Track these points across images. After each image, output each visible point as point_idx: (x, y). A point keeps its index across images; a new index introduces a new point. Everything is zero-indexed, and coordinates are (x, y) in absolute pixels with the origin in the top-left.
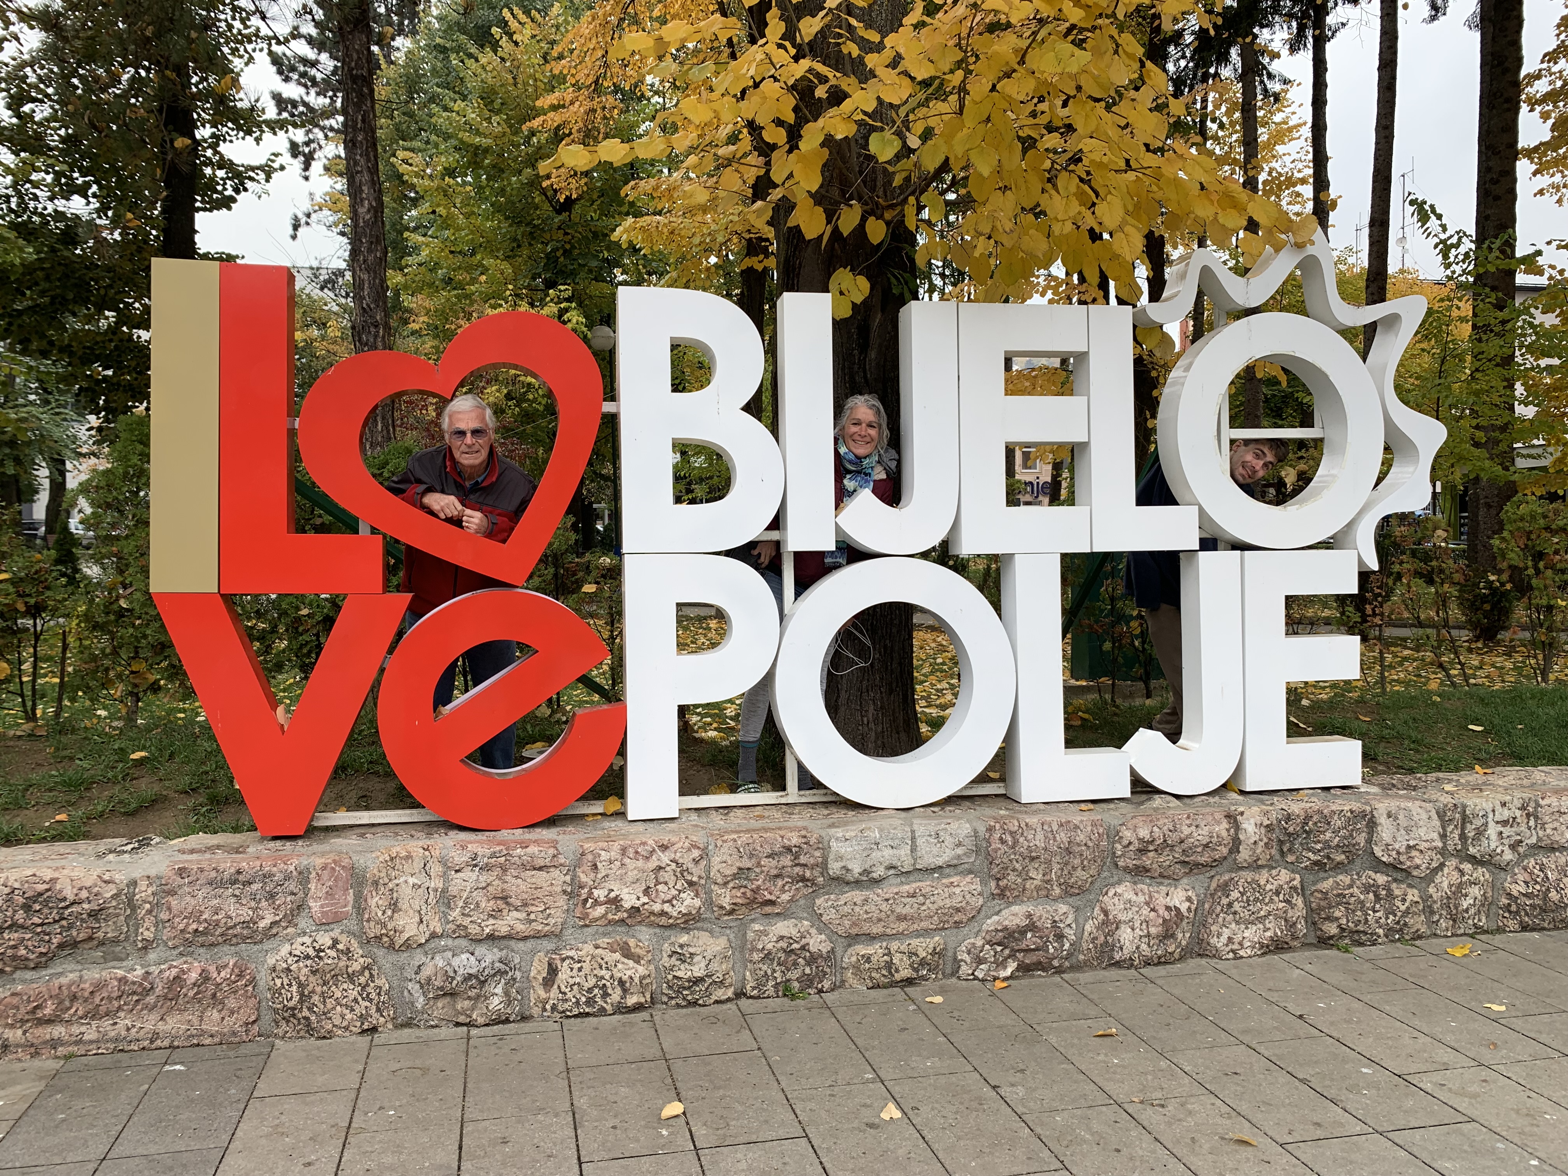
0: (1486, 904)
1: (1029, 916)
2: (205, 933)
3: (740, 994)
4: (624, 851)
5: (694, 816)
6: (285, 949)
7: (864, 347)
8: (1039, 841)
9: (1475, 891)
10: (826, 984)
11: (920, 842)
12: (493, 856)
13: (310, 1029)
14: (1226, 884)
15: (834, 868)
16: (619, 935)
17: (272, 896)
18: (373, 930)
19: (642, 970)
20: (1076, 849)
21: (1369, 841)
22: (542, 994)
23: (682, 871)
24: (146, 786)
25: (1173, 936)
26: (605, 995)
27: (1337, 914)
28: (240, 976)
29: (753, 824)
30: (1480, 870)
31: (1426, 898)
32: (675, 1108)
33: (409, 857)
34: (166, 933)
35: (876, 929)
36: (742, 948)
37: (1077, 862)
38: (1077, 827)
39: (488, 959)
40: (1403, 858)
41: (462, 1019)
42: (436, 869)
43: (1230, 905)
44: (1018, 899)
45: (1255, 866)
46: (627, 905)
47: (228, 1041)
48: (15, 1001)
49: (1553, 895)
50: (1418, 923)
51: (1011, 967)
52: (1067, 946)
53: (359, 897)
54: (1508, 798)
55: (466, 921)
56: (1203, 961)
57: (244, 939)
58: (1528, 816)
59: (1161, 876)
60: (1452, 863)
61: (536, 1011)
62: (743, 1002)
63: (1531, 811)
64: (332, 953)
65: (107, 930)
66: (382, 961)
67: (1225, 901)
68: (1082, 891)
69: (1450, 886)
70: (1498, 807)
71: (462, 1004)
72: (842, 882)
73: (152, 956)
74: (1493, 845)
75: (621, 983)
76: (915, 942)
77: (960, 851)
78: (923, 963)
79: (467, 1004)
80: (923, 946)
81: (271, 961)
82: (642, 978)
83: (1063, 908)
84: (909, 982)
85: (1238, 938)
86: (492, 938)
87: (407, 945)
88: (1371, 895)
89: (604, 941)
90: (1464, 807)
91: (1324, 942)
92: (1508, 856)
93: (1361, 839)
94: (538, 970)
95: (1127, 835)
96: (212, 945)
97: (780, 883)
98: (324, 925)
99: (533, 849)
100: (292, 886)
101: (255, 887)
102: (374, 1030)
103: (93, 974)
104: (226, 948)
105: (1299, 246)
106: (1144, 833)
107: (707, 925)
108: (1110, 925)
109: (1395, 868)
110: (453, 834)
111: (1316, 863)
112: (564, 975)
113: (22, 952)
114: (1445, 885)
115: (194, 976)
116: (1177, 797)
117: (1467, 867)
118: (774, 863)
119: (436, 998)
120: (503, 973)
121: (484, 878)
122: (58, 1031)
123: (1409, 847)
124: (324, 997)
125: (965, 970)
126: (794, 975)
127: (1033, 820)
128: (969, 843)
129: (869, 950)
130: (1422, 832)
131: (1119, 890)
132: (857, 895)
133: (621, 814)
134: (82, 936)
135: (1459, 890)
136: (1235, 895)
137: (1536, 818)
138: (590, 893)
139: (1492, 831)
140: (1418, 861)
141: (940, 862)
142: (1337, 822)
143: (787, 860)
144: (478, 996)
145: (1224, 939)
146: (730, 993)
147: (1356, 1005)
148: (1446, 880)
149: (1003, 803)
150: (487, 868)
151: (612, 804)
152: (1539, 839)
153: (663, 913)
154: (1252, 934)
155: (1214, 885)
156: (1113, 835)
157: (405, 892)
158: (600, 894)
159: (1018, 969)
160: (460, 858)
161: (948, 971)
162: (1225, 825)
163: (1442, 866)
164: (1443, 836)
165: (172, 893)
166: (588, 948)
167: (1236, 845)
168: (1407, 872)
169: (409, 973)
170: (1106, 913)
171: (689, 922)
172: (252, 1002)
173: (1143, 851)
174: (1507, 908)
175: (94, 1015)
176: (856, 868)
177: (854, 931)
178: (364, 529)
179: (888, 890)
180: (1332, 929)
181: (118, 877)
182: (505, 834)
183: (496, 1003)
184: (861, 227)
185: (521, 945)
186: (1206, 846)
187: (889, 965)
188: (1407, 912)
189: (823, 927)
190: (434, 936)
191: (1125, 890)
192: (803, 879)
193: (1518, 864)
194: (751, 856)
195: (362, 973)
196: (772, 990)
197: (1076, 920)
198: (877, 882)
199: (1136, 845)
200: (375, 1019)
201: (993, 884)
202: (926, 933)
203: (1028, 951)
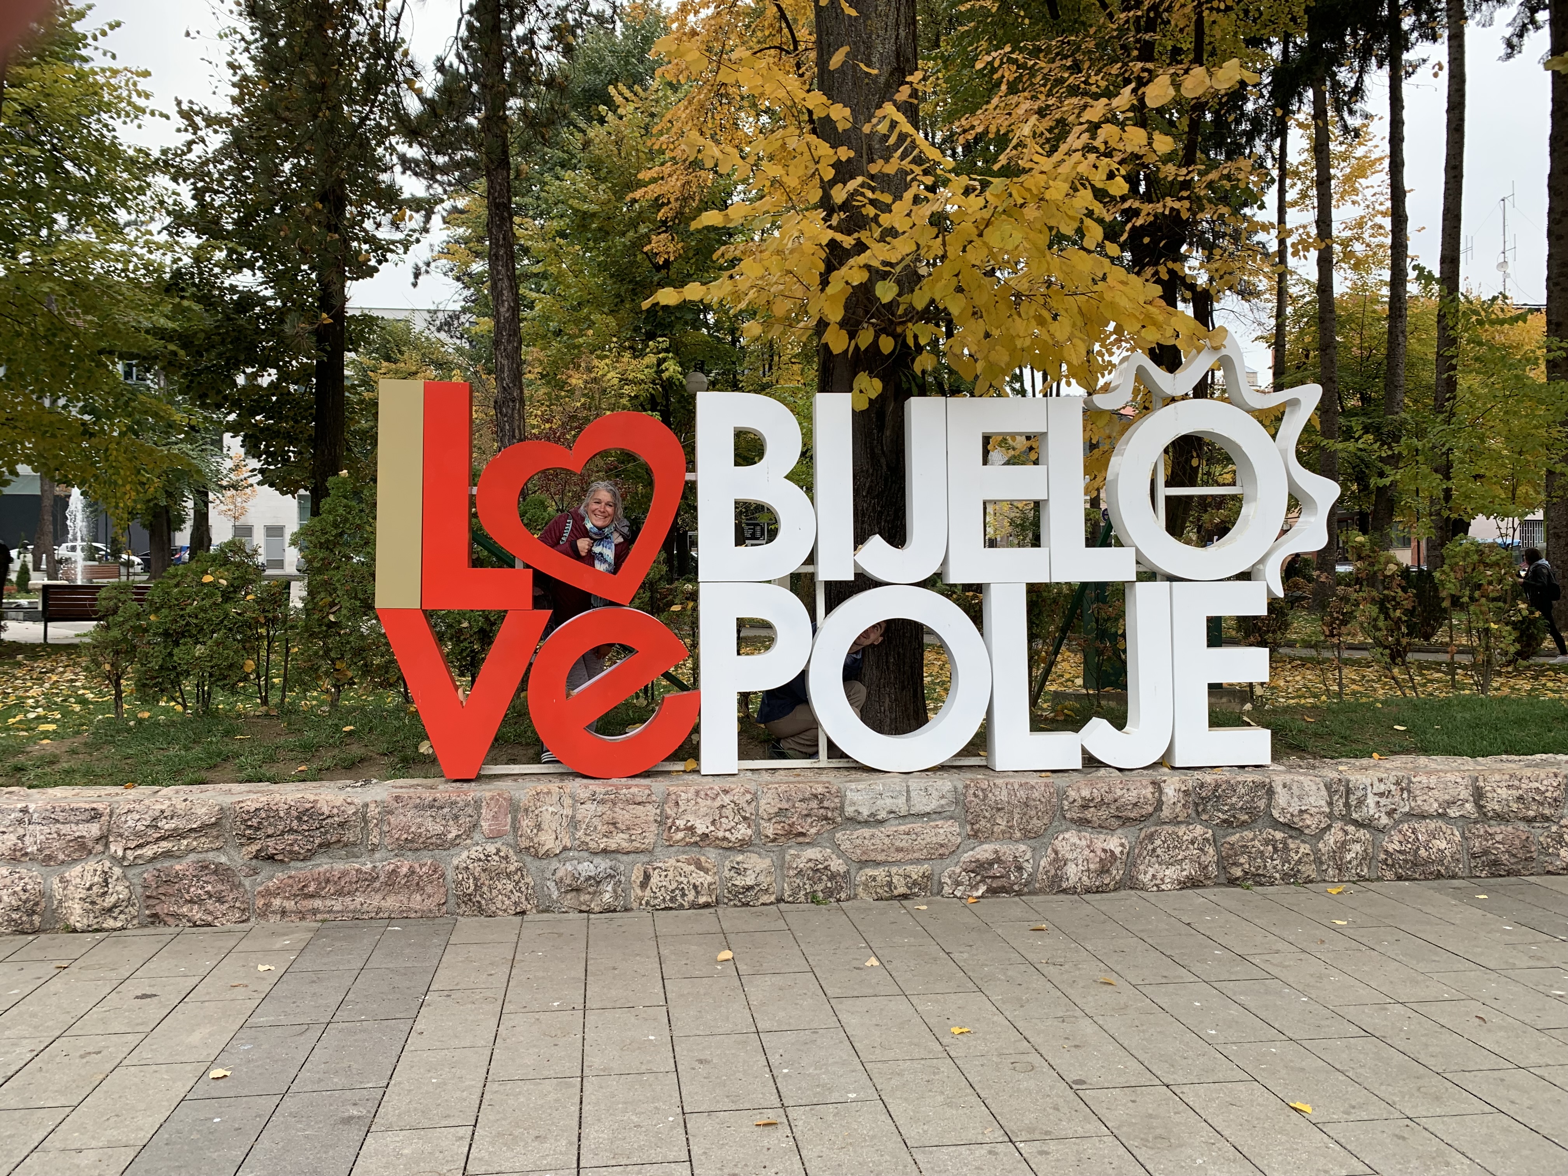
0: (1366, 858)
1: (996, 852)
2: (412, 841)
3: (780, 900)
4: (697, 793)
5: (749, 774)
6: (465, 854)
7: (881, 428)
8: (1004, 796)
9: (1357, 847)
10: (843, 896)
11: (913, 794)
12: (606, 793)
13: (481, 910)
14: (1152, 835)
15: (849, 811)
16: (694, 853)
17: (456, 817)
18: (524, 843)
19: (709, 879)
20: (1032, 803)
21: (1269, 806)
22: (639, 892)
23: (739, 810)
24: (356, 750)
25: (1108, 871)
26: (684, 895)
27: (1242, 860)
28: (435, 871)
29: (792, 779)
30: (1362, 831)
31: (1316, 851)
32: (727, 954)
33: (549, 793)
34: (387, 840)
35: (881, 857)
36: (782, 867)
37: (1033, 813)
38: (1033, 787)
39: (603, 866)
40: (1296, 820)
41: (584, 908)
42: (567, 801)
43: (1154, 850)
44: (987, 840)
45: (1175, 821)
46: (699, 832)
47: (425, 916)
48: (291, 881)
49: (1422, 852)
50: (1309, 870)
51: (982, 889)
52: (1025, 876)
53: (515, 820)
54: (1384, 775)
55: (588, 839)
56: (1133, 892)
57: (438, 846)
58: (1402, 790)
59: (1100, 826)
60: (1339, 824)
61: (635, 905)
62: (782, 906)
63: (1405, 787)
64: (496, 858)
65: (350, 836)
66: (529, 865)
67: (1150, 847)
68: (1037, 836)
69: (1336, 842)
70: (1376, 783)
71: (584, 897)
72: (854, 821)
73: (377, 855)
74: (1371, 812)
75: (695, 887)
76: (909, 868)
77: (943, 802)
78: (915, 883)
79: (588, 897)
80: (915, 871)
81: (455, 862)
82: (710, 884)
83: (1022, 847)
84: (905, 897)
85: (1160, 876)
86: (605, 851)
87: (547, 855)
88: (1270, 848)
89: (683, 857)
90: (1348, 781)
91: (1232, 882)
92: (1385, 820)
93: (1262, 804)
94: (637, 876)
95: (1072, 794)
96: (417, 850)
97: (809, 820)
98: (491, 839)
99: (634, 790)
100: (469, 810)
101: (445, 810)
102: (523, 913)
103: (340, 866)
104: (425, 852)
105: (1216, 349)
106: (1086, 793)
107: (756, 849)
108: (1059, 862)
109: (1291, 828)
110: (578, 780)
111: (1224, 821)
112: (655, 880)
113: (296, 848)
114: (1332, 841)
115: (404, 870)
116: (1120, 770)
117: (1351, 828)
118: (805, 805)
119: (566, 892)
120: (612, 877)
121: (601, 809)
122: (317, 903)
123: (1301, 811)
124: (490, 888)
125: (947, 890)
126: (819, 887)
127: (999, 782)
128: (951, 797)
129: (875, 872)
130: (1312, 800)
131: (1067, 835)
132: (866, 832)
133: (698, 772)
134: (334, 839)
135: (1343, 846)
136: (1158, 842)
137: (1409, 792)
138: (674, 823)
139: (1371, 800)
140: (1308, 822)
141: (928, 809)
142: (1241, 790)
143: (814, 804)
144: (595, 892)
145: (1149, 876)
146: (773, 898)
147: (1234, 918)
148: (1332, 838)
149: (982, 771)
150: (602, 802)
151: (691, 764)
152: (1412, 808)
153: (725, 839)
154: (1171, 873)
155: (1142, 835)
156: (1062, 794)
157: (546, 817)
158: (681, 823)
159: (987, 891)
160: (584, 794)
161: (935, 891)
162: (1150, 789)
163: (1329, 827)
164: (1330, 804)
165: (391, 813)
166: (672, 862)
167: (1159, 805)
168: (1300, 831)
169: (548, 875)
170: (1056, 853)
171: (744, 846)
172: (442, 890)
173: (1085, 807)
174: (1385, 862)
175: (340, 893)
176: (865, 812)
177: (864, 858)
178: (519, 565)
179: (889, 829)
180: (1238, 872)
181: (356, 801)
182: (614, 781)
183: (607, 897)
184: (875, 343)
185: (625, 857)
186: (1135, 805)
187: (890, 884)
188: (1299, 861)
189: (841, 854)
190: (565, 849)
191: (1072, 836)
192: (826, 818)
193: (1393, 827)
194: (788, 800)
195: (516, 873)
196: (803, 899)
197: (1033, 857)
198: (881, 822)
199: (1080, 802)
200: (525, 905)
201: (969, 827)
202: (918, 861)
203: (994, 877)
